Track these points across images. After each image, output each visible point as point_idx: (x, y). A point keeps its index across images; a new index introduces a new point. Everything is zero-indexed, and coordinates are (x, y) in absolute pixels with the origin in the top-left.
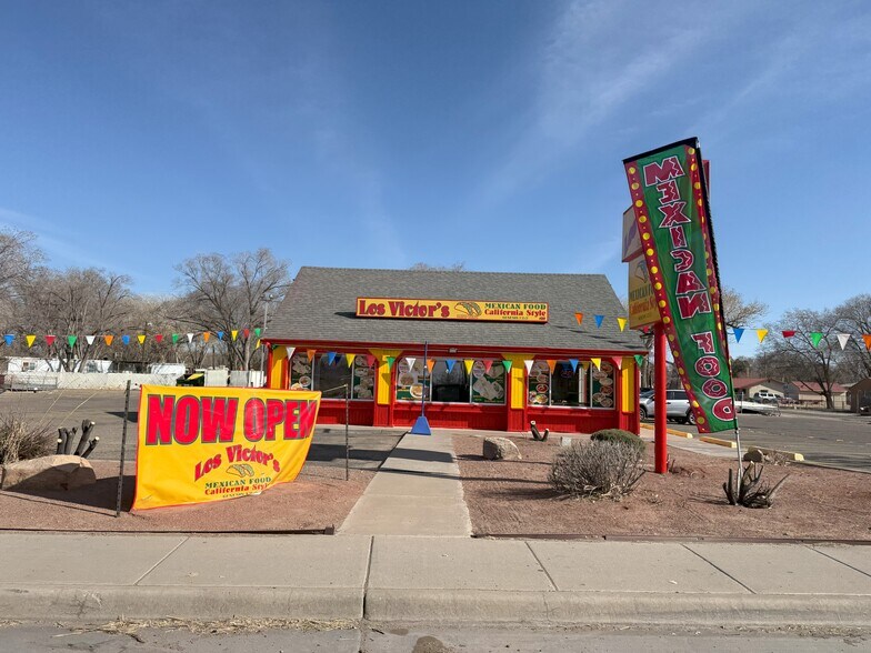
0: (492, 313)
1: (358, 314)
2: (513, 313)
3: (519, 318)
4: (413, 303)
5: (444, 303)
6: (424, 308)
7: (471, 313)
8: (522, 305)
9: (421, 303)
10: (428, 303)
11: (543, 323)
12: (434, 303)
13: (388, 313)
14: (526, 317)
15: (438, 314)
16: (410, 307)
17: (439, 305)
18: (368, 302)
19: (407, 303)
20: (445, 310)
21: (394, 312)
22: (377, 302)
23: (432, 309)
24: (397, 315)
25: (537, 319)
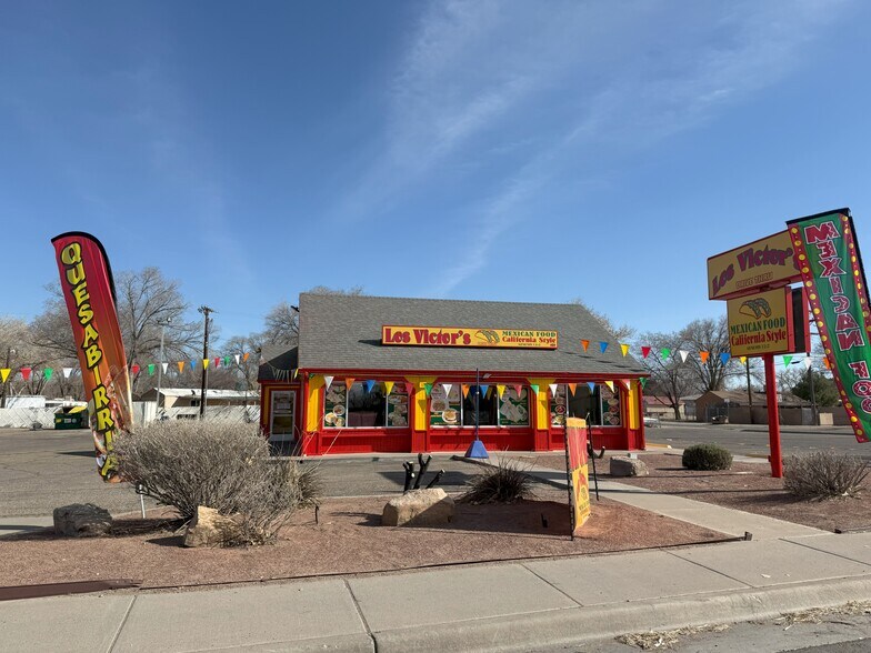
0: (509, 340)
1: (384, 342)
2: (527, 340)
3: (533, 345)
4: (437, 331)
5: (465, 331)
6: (447, 335)
7: (490, 341)
8: (535, 333)
9: (444, 331)
10: (451, 331)
11: (553, 349)
12: (456, 331)
13: (413, 341)
14: (538, 344)
15: (460, 341)
16: (433, 334)
17: (461, 332)
18: (394, 330)
19: (431, 331)
20: (467, 338)
21: (418, 339)
22: (403, 330)
23: (455, 336)
24: (422, 343)
25: (548, 346)
